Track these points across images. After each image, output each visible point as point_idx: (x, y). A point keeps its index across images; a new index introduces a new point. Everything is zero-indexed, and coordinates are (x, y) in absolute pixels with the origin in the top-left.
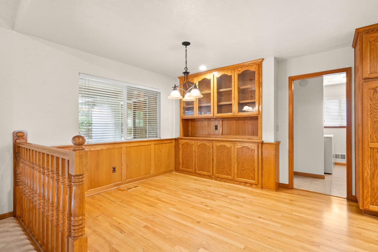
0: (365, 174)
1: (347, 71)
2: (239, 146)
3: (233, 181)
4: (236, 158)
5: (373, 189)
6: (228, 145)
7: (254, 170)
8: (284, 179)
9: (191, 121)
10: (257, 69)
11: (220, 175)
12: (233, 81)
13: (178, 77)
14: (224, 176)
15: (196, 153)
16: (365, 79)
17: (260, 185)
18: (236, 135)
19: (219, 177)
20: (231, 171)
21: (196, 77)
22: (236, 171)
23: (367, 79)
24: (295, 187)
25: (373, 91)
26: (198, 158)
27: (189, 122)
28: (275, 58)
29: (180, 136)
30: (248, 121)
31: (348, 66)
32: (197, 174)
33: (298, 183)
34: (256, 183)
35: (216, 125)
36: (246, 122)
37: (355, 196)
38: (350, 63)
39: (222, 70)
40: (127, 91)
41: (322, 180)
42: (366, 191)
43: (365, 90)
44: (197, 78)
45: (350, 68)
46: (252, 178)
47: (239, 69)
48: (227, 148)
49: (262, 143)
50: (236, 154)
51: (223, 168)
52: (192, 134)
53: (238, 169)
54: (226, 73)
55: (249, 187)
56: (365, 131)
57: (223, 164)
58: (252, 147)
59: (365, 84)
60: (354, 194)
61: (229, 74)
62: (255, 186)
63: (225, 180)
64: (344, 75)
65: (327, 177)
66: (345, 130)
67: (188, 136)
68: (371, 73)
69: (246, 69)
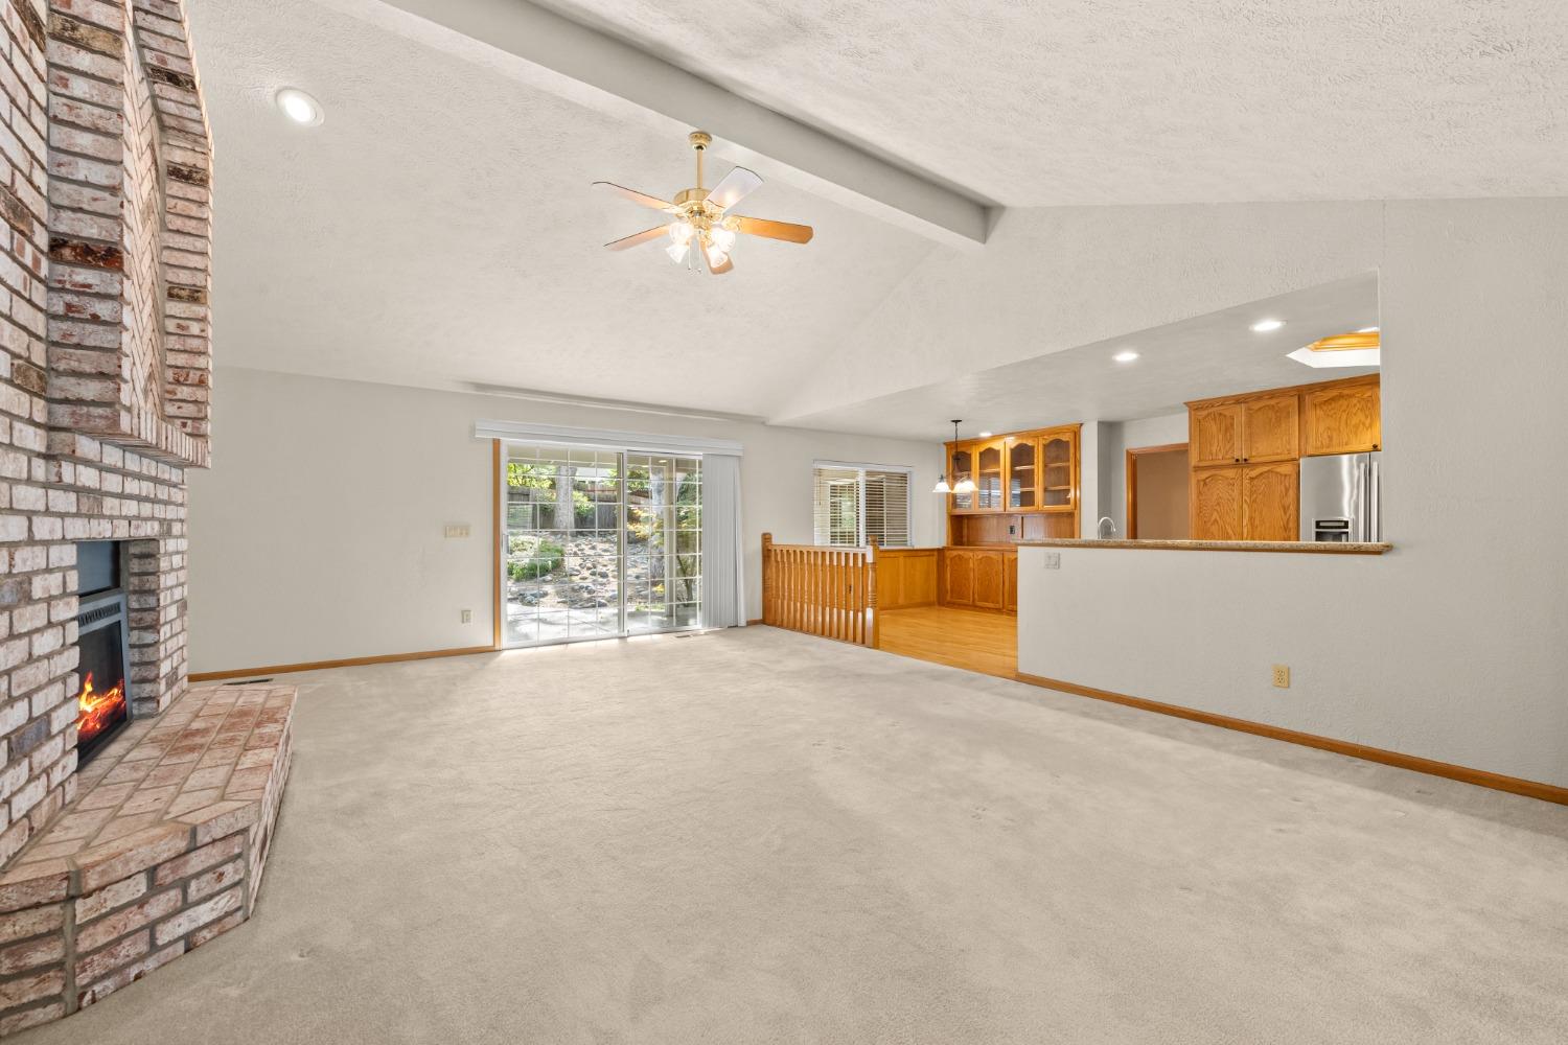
9: (968, 519)
10: (1074, 438)
12: (1036, 455)
13: (945, 444)
15: (974, 573)
16: (1194, 467)
21: (973, 445)
25: (1201, 483)
26: (978, 580)
27: (963, 519)
28: (1100, 422)
29: (947, 544)
35: (1012, 525)
39: (1020, 436)
43: (1194, 482)
44: (976, 448)
47: (1045, 437)
52: (968, 541)
54: (1025, 442)
59: (1194, 473)
61: (1029, 443)
67: (962, 544)
68: (1200, 460)
69: (1056, 437)
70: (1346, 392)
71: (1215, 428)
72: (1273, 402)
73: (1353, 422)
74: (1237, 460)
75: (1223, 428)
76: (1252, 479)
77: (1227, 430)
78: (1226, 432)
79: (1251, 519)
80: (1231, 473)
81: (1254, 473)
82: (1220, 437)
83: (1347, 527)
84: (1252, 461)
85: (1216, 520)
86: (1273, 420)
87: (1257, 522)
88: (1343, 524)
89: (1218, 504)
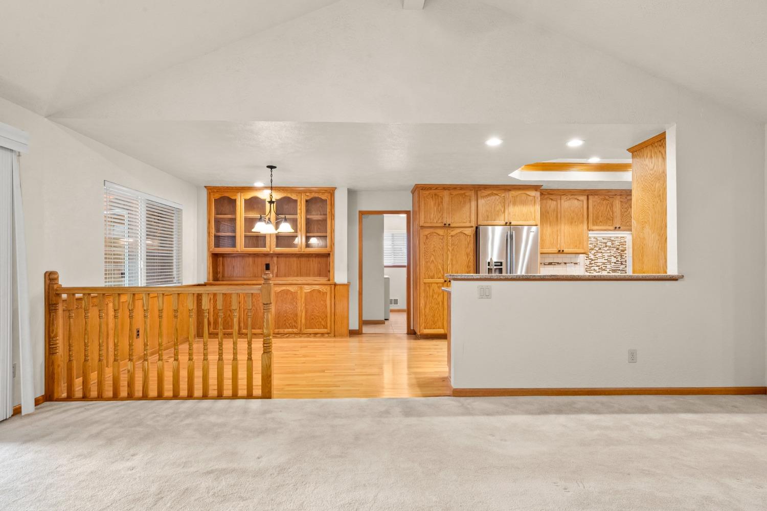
0: (421, 305)
1: (407, 213)
2: (307, 289)
3: (300, 334)
4: (304, 305)
5: (425, 316)
6: (292, 289)
7: (327, 317)
8: (354, 325)
9: (223, 257)
10: (329, 198)
11: (281, 331)
12: (299, 207)
13: (205, 187)
14: (286, 331)
15: (240, 305)
16: (421, 226)
17: (332, 334)
18: (297, 276)
19: (280, 332)
20: (297, 323)
21: (241, 192)
22: (303, 321)
23: (422, 227)
24: (364, 332)
25: (425, 237)
26: (244, 311)
27: (218, 257)
28: (348, 189)
29: (208, 280)
30: (314, 259)
31: (408, 210)
32: (243, 334)
33: (366, 329)
34: (329, 332)
35: (268, 263)
36: (311, 259)
37: (414, 330)
38: (409, 208)
39: (283, 190)
40: (147, 207)
41: (383, 325)
42: (421, 319)
43: (421, 236)
44: (242, 194)
45: (410, 211)
46: (324, 327)
47: (307, 194)
48: (291, 293)
49: (335, 285)
50: (303, 300)
51: (285, 320)
52: (223, 276)
53: (306, 319)
54: (289, 195)
55: (319, 337)
56: (422, 271)
57: (285, 315)
58: (325, 290)
59: (421, 231)
60: (412, 328)
61: (294, 197)
62: (327, 335)
63: (288, 335)
64: (404, 216)
65: (386, 322)
66: (405, 270)
67: (218, 280)
68: (425, 223)
69: (316, 195)
70: (495, 192)
71: (432, 203)
72: (462, 192)
73: (497, 209)
74: (445, 224)
75: (437, 204)
76: (452, 236)
77: (439, 205)
78: (438, 206)
79: (452, 260)
80: (441, 232)
81: (453, 233)
82: (435, 208)
83: (501, 265)
84: (451, 226)
85: (433, 261)
86: (462, 203)
87: (454, 262)
88: (499, 264)
89: (434, 251)
